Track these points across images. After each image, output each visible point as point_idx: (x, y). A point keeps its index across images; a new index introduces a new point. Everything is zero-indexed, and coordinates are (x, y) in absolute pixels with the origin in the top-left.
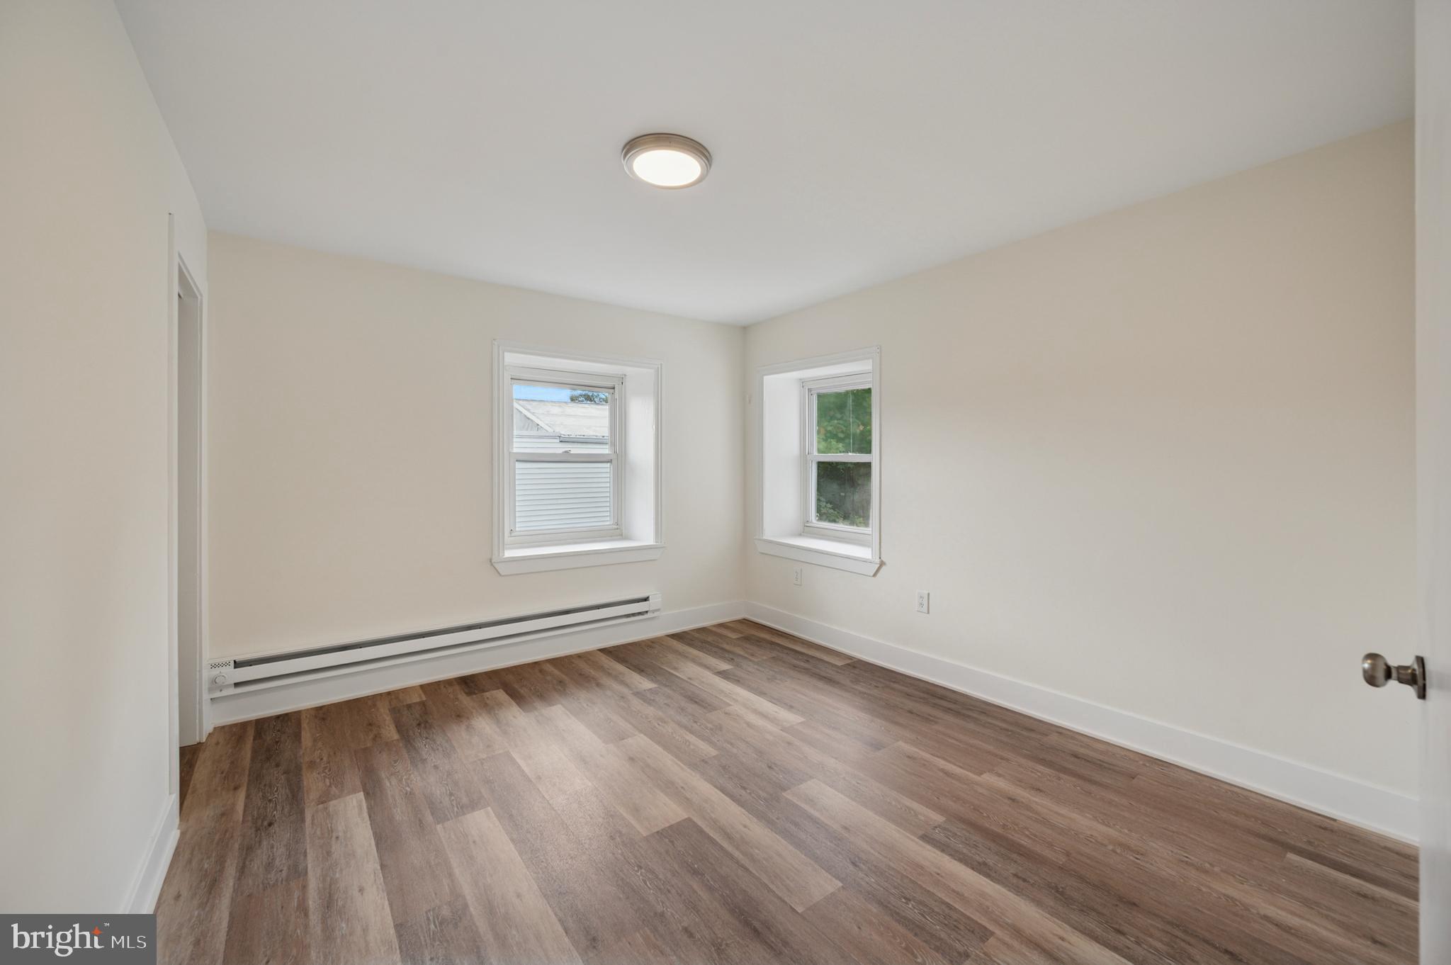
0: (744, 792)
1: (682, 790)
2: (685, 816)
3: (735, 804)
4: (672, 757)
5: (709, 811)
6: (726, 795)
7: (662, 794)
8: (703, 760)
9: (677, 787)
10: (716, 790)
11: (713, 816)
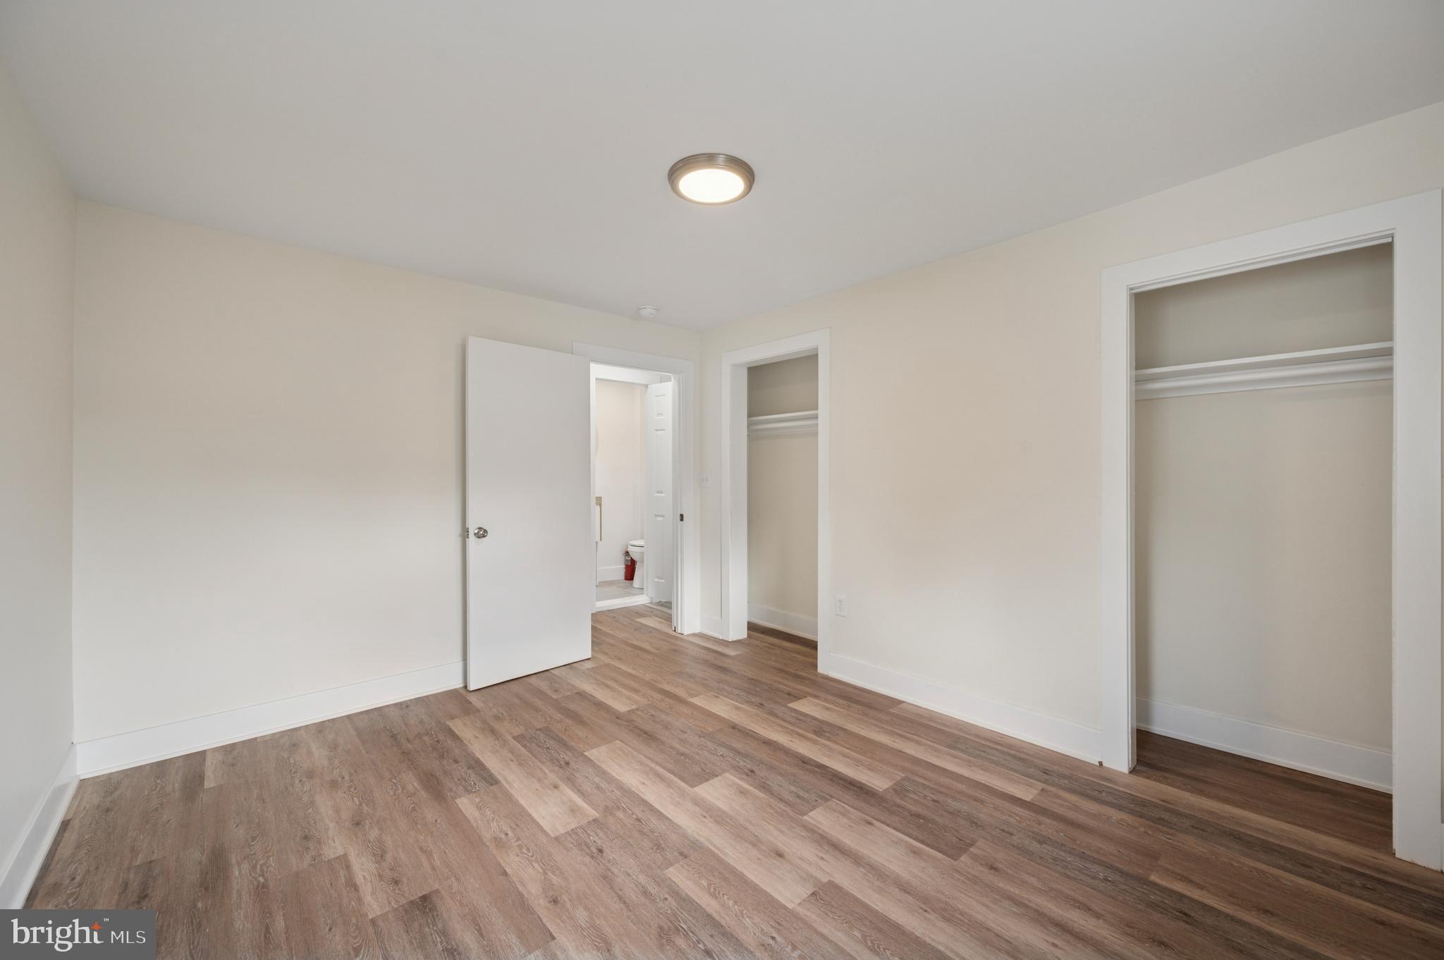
0: (638, 814)
1: (704, 814)
2: (697, 789)
3: (650, 802)
4: (727, 860)
5: (675, 794)
6: (658, 811)
7: (725, 809)
8: (686, 857)
9: (711, 817)
10: (668, 815)
11: (671, 790)
